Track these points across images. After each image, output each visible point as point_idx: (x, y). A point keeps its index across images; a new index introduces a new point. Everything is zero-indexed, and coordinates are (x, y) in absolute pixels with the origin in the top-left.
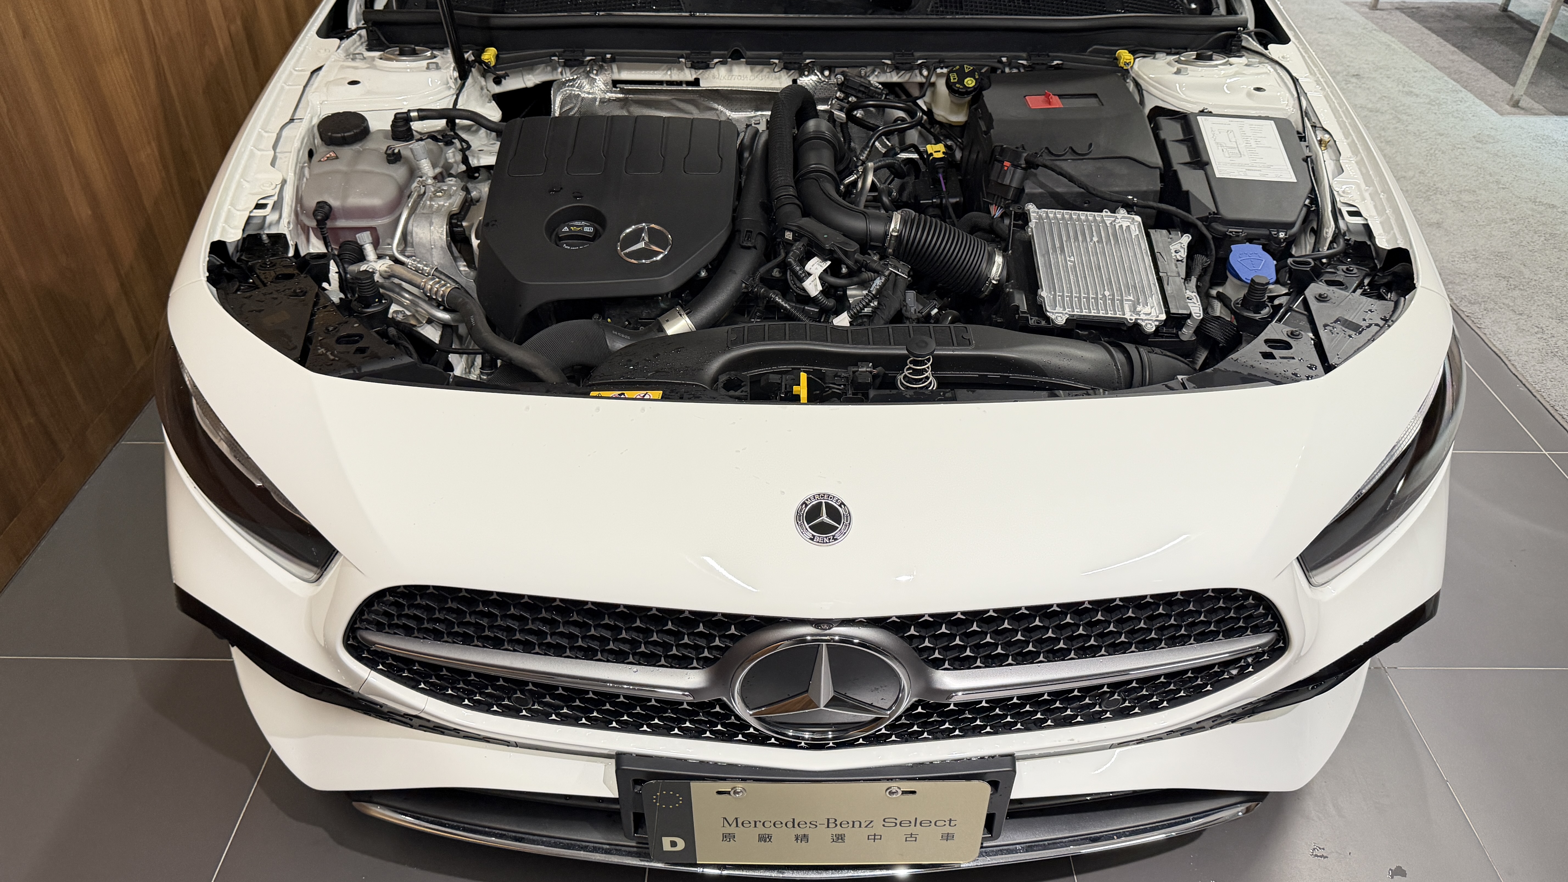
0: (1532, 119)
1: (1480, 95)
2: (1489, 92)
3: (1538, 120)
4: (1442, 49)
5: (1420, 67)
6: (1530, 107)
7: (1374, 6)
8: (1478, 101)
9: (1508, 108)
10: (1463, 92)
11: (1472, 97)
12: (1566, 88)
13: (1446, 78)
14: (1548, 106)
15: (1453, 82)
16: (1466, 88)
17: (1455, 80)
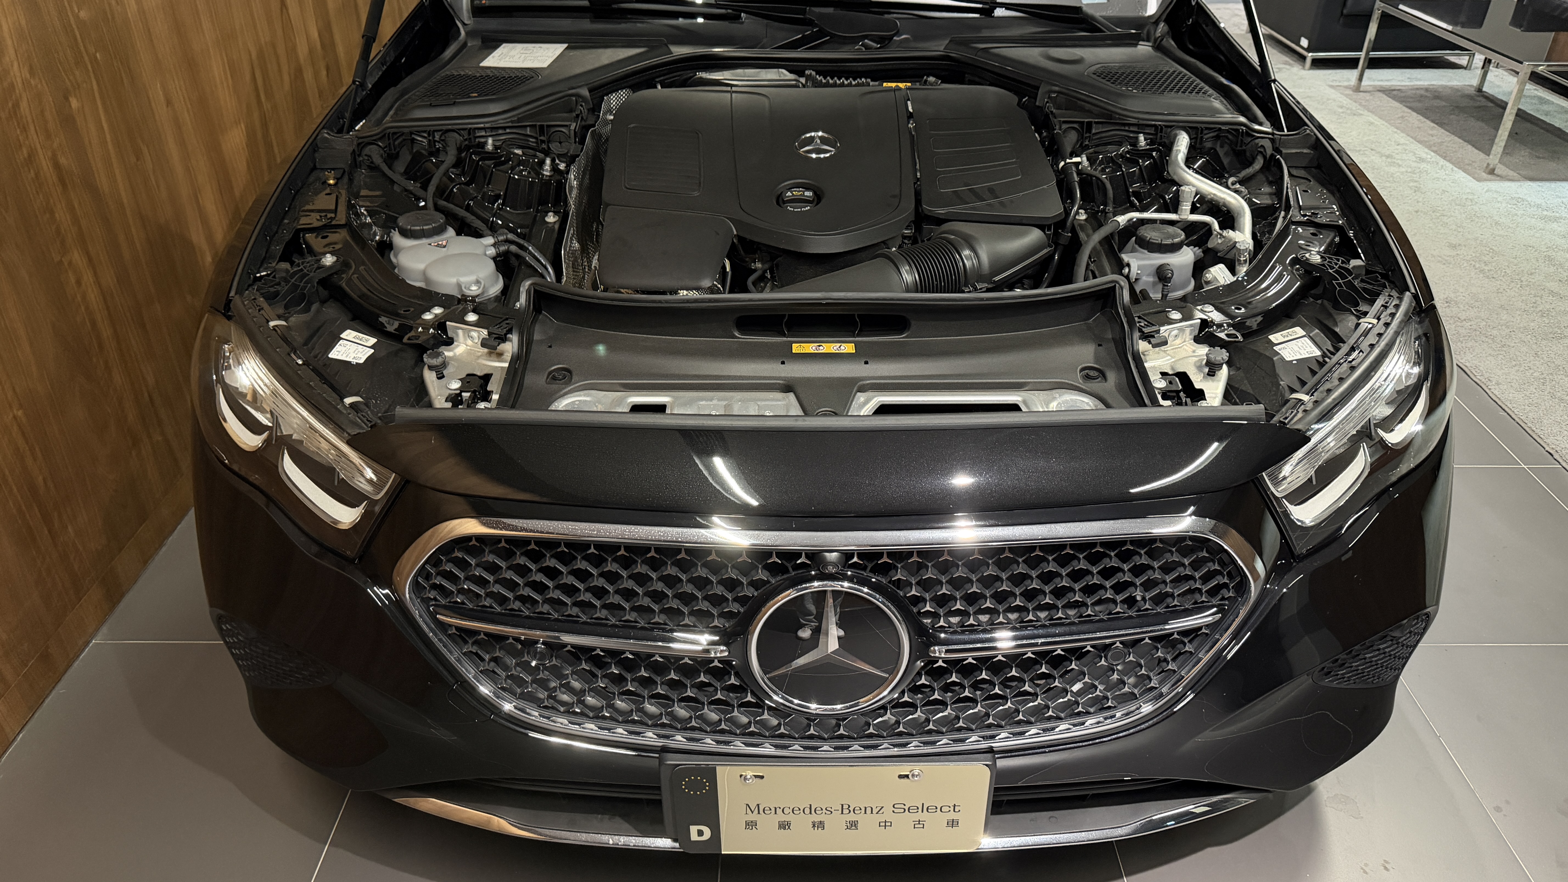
2: (1467, 161)
5: (1402, 141)
6: (1504, 174)
7: (1357, 89)
8: (1455, 169)
9: (1484, 175)
10: (1442, 162)
11: (1451, 166)
12: (1539, 158)
13: (1426, 150)
14: (1521, 172)
15: (1433, 154)
16: (1445, 158)
17: (1435, 152)
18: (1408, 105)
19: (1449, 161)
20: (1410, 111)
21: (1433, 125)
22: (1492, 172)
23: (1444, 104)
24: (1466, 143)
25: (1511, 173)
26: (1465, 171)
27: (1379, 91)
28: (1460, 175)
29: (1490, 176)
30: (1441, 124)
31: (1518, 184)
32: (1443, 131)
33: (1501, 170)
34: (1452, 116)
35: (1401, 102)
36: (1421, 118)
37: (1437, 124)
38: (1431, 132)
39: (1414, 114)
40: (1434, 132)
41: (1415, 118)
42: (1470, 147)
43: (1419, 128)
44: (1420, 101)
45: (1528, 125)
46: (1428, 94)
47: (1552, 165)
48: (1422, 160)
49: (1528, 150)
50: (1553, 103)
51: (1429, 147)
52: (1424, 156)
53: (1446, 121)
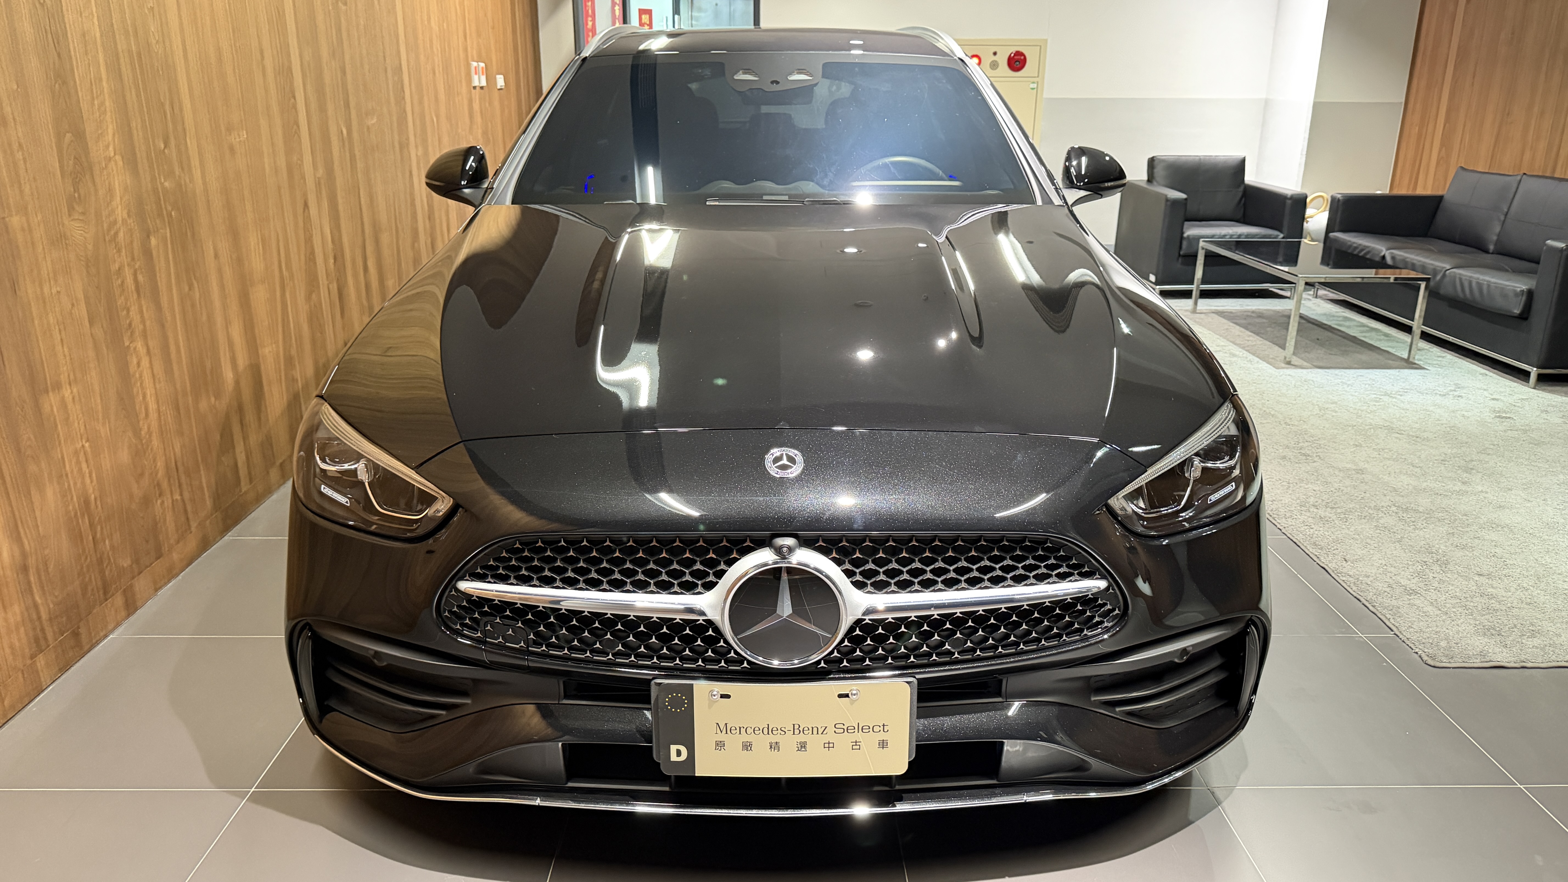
0: (1300, 371)
1: (1264, 359)
2: (1271, 356)
3: (1304, 371)
4: (1241, 334)
5: (1223, 344)
6: (1300, 364)
7: (1194, 311)
8: (1261, 361)
9: (1283, 365)
10: (1251, 357)
11: (1258, 359)
12: (1332, 354)
13: (1241, 350)
14: (1315, 364)
15: (1245, 352)
16: (1254, 354)
17: (1246, 350)
18: (1235, 321)
19: (1257, 357)
20: (1235, 325)
21: (1250, 334)
22: (1289, 363)
23: (1264, 321)
24: (1273, 345)
25: (1305, 364)
26: (1268, 363)
27: (1213, 313)
28: (1264, 365)
29: (1287, 366)
30: (1257, 334)
31: (1310, 370)
32: (1258, 337)
33: (1295, 360)
34: (1269, 329)
35: (1229, 320)
36: (1242, 329)
37: (1254, 333)
38: (1248, 339)
39: (1238, 327)
40: (1251, 338)
41: (1237, 330)
42: (1277, 348)
43: (1239, 336)
44: (1245, 319)
45: (1330, 334)
46: (1253, 315)
47: (1341, 359)
48: (1234, 355)
49: (1324, 350)
50: (1354, 320)
51: (1243, 348)
52: (1237, 353)
53: (1262, 332)
